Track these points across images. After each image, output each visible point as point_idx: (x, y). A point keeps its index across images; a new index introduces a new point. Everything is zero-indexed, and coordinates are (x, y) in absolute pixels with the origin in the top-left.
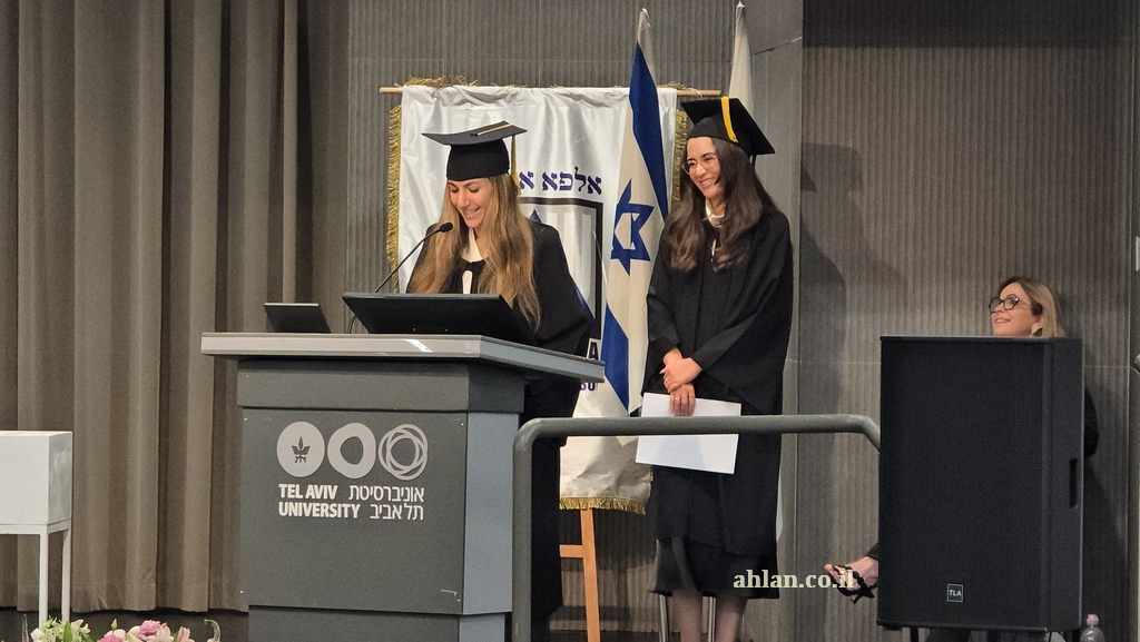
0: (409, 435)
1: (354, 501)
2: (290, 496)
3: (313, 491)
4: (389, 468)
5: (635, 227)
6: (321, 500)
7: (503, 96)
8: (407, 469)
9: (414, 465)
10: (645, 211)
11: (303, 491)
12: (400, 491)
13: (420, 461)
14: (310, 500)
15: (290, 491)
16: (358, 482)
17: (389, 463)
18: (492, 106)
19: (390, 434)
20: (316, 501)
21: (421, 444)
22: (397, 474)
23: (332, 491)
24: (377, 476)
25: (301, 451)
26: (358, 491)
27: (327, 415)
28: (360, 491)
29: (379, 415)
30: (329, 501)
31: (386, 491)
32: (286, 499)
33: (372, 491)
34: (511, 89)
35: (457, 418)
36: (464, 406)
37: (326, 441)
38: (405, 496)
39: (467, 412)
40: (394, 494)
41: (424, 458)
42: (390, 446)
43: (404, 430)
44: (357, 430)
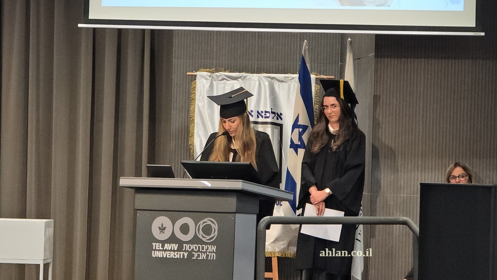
0: (210, 223)
1: (185, 251)
2: (157, 248)
3: (167, 246)
4: (201, 237)
5: (301, 134)
6: (171, 250)
7: (240, 77)
8: (208, 237)
9: (212, 236)
10: (305, 128)
11: (163, 247)
12: (205, 247)
13: (215, 234)
14: (166, 250)
15: (157, 246)
16: (187, 243)
17: (201, 235)
18: (235, 81)
19: (201, 222)
20: (168, 250)
21: (215, 227)
22: (204, 240)
23: (175, 247)
24: (196, 240)
25: (162, 229)
26: (187, 247)
27: (174, 214)
29: (197, 214)
30: (174, 251)
31: (199, 247)
32: (155, 250)
33: (193, 247)
34: (244, 74)
35: (231, 216)
36: (234, 210)
37: (173, 225)
38: (208, 249)
39: (235, 213)
40: (203, 248)
41: (216, 233)
42: (201, 227)
43: (207, 221)
44: (187, 220)
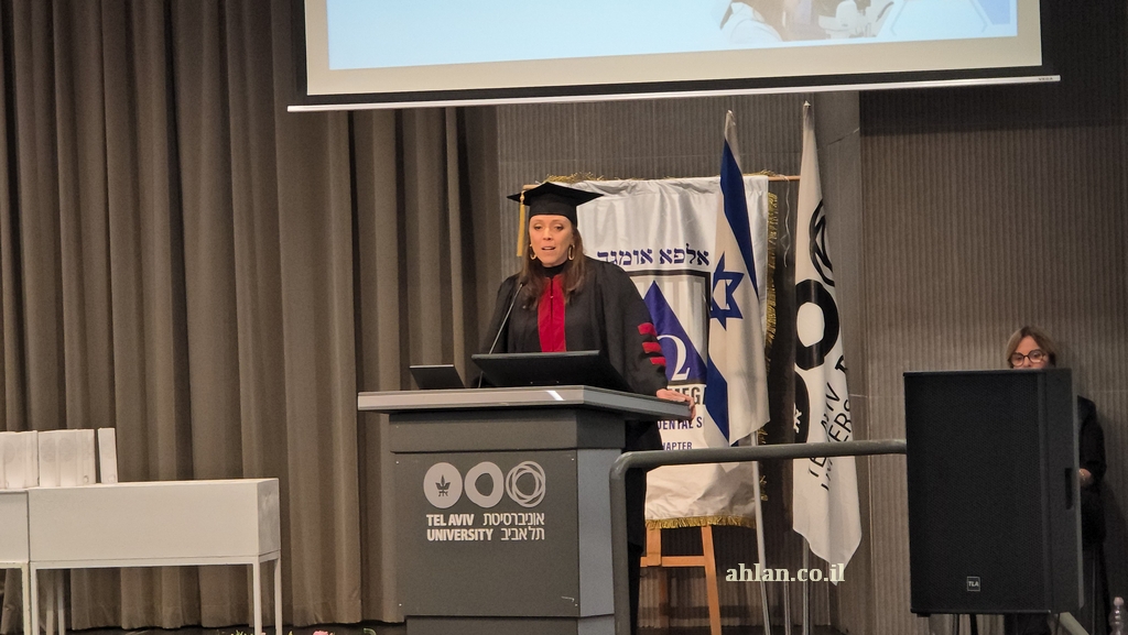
0: (530, 470)
1: (488, 526)
2: (436, 524)
3: (454, 519)
4: (515, 498)
5: (729, 290)
6: (462, 527)
7: (625, 188)
8: (529, 498)
9: (535, 494)
10: (737, 277)
11: (446, 520)
12: (525, 517)
13: (540, 491)
14: (453, 527)
15: (436, 520)
16: (491, 510)
17: (514, 495)
18: (616, 197)
19: (515, 470)
20: (457, 527)
21: (540, 477)
22: (521, 503)
23: (469, 519)
24: (506, 505)
25: (443, 487)
26: (490, 518)
27: (463, 457)
28: (492, 517)
29: (505, 455)
30: (467, 527)
31: (513, 517)
32: (433, 527)
33: (502, 517)
34: (631, 182)
35: (569, 454)
36: (574, 445)
37: (463, 477)
38: (529, 521)
39: (576, 449)
40: (520, 519)
41: (543, 488)
42: (515, 480)
43: (525, 466)
44: (487, 467)
